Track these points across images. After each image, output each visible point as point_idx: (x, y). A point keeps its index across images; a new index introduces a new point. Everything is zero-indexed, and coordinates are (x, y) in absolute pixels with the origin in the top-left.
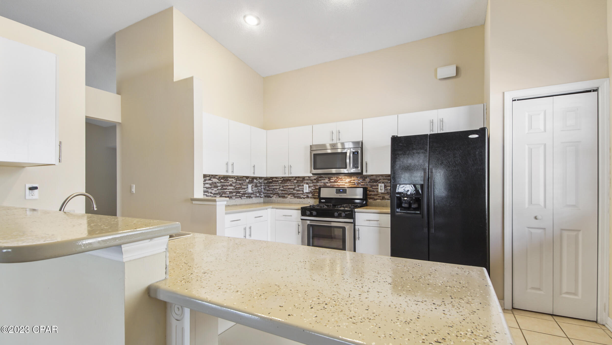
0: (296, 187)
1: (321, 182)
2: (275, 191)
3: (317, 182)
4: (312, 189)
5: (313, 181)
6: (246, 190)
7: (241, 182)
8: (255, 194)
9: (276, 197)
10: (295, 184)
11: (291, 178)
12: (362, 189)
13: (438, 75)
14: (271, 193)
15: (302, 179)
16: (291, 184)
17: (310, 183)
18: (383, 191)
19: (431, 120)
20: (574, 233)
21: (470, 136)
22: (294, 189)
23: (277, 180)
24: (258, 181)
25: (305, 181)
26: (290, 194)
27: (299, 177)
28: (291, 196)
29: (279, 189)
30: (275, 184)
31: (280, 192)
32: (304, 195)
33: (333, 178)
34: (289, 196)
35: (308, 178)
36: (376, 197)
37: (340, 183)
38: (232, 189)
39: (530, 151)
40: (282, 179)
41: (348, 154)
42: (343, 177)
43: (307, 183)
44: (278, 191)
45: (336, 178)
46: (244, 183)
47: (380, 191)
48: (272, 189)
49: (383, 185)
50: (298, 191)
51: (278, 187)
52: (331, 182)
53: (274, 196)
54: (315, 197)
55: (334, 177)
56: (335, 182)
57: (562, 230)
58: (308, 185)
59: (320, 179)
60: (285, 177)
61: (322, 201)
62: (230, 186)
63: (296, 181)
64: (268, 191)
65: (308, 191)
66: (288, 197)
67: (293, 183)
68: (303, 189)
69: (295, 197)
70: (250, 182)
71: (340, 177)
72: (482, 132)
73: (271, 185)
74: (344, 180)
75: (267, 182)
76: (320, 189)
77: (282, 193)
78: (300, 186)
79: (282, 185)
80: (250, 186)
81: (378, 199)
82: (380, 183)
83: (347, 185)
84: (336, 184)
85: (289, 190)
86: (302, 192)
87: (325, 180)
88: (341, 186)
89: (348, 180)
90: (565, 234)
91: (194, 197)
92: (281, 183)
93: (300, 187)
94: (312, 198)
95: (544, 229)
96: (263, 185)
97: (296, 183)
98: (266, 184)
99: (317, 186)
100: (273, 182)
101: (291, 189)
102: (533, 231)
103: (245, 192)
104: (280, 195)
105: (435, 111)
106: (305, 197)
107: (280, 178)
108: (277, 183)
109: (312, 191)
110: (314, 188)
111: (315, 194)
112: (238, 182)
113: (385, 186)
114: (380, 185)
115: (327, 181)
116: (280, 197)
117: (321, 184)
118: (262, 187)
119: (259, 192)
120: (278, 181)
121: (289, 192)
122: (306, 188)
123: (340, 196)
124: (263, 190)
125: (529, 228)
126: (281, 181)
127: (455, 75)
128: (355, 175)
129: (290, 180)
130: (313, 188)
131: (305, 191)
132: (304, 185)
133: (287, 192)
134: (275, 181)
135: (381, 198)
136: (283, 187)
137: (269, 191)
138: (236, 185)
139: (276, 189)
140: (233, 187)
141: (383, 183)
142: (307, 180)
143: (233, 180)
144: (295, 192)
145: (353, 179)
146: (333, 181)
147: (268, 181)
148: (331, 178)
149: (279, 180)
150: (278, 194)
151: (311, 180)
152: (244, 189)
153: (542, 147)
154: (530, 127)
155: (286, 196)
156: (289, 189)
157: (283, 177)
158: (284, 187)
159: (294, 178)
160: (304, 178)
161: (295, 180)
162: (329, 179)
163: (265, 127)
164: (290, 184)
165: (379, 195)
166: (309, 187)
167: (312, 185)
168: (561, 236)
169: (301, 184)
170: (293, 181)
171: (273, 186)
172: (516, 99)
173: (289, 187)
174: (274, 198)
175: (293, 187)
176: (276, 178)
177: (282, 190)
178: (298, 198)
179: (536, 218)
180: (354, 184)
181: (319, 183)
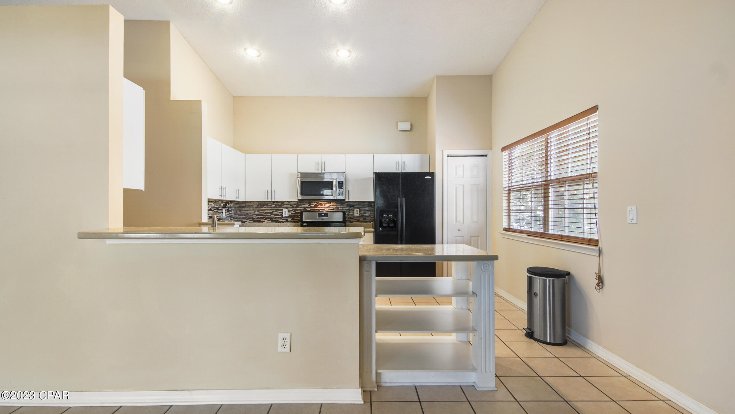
0: (274, 212)
1: (301, 207)
2: (249, 216)
3: (297, 207)
4: (292, 214)
5: (293, 206)
6: (221, 215)
7: (217, 206)
8: (227, 219)
9: (251, 222)
10: (273, 209)
11: (268, 203)
12: (342, 213)
13: (399, 128)
14: (244, 218)
15: (280, 204)
16: (269, 209)
17: (290, 208)
18: (358, 215)
19: (397, 162)
20: (476, 238)
21: (426, 177)
22: (271, 214)
23: (252, 204)
24: (229, 206)
25: (284, 206)
26: (267, 218)
27: (277, 202)
28: (268, 221)
29: (253, 214)
30: (249, 209)
31: (254, 217)
32: (283, 220)
33: (313, 204)
34: (266, 221)
35: (287, 203)
36: (352, 220)
37: (320, 208)
38: (212, 214)
39: (456, 188)
40: (258, 204)
41: (334, 183)
42: (323, 203)
43: (286, 208)
44: (253, 216)
45: (316, 204)
46: (220, 207)
47: (355, 215)
48: (245, 214)
49: (358, 210)
50: (275, 215)
51: (253, 212)
52: (311, 207)
53: (247, 221)
54: (295, 221)
55: (315, 203)
56: (315, 207)
57: (471, 236)
58: (287, 210)
59: (300, 204)
60: (261, 202)
61: (304, 224)
62: (210, 211)
63: (274, 206)
64: (239, 215)
65: (287, 216)
66: (264, 222)
67: (270, 208)
68: (282, 214)
69: (273, 221)
70: (224, 207)
71: (320, 203)
72: (432, 174)
73: (244, 209)
74: (324, 205)
75: (238, 206)
76: (301, 213)
77: (258, 218)
78: (279, 210)
79: (257, 209)
80: (224, 210)
81: (354, 222)
82: (356, 208)
83: (327, 210)
84: (316, 209)
85: (265, 215)
86: (281, 217)
87: (305, 205)
88: (320, 211)
89: (327, 205)
90: (473, 238)
91: (201, 221)
92: (256, 208)
93: (278, 212)
94: (291, 222)
95: (463, 236)
96: (234, 210)
97: (274, 207)
98: (237, 209)
99: (297, 210)
100: (247, 207)
101: (268, 213)
102: (457, 238)
103: (220, 217)
104: (255, 220)
105: (399, 155)
106: (284, 222)
107: (255, 203)
108: (251, 208)
109: (292, 215)
110: (294, 213)
111: (295, 219)
112: (216, 206)
113: (360, 211)
114: (355, 210)
115: (307, 206)
116: (254, 221)
117: (301, 209)
118: (232, 212)
119: (230, 217)
120: (252, 206)
121: (266, 217)
122: (285, 213)
123: (322, 219)
124: (233, 215)
125: (455, 236)
126: (256, 206)
127: (410, 129)
128: (334, 201)
129: (267, 205)
130: (292, 212)
131: (284, 216)
132: (283, 210)
133: (264, 217)
134: (249, 205)
135: (357, 221)
136: (258, 211)
137: (242, 215)
138: (214, 210)
139: (250, 213)
140: (212, 212)
141: (358, 208)
142: (286, 205)
143: (212, 204)
144: (272, 216)
145: (332, 204)
146: (313, 206)
147: (240, 205)
148: (312, 204)
149: (254, 205)
150: (252, 218)
151: (291, 205)
152: (220, 213)
153: (462, 186)
154: (456, 174)
155: (262, 221)
156: (266, 213)
157: (258, 202)
158: (260, 212)
159: (272, 203)
160: (282, 203)
161: (272, 204)
162: (310, 204)
163: (245, 151)
164: (267, 209)
165: (355, 218)
166: (289, 211)
167: (292, 210)
168: (471, 239)
169: (280, 209)
170: (271, 206)
171: (246, 210)
172: (449, 155)
173: (266, 212)
174: (248, 223)
175: (271, 212)
176: (250, 202)
177: (257, 215)
178: (276, 223)
179: (459, 230)
180: (333, 209)
181: (299, 208)
